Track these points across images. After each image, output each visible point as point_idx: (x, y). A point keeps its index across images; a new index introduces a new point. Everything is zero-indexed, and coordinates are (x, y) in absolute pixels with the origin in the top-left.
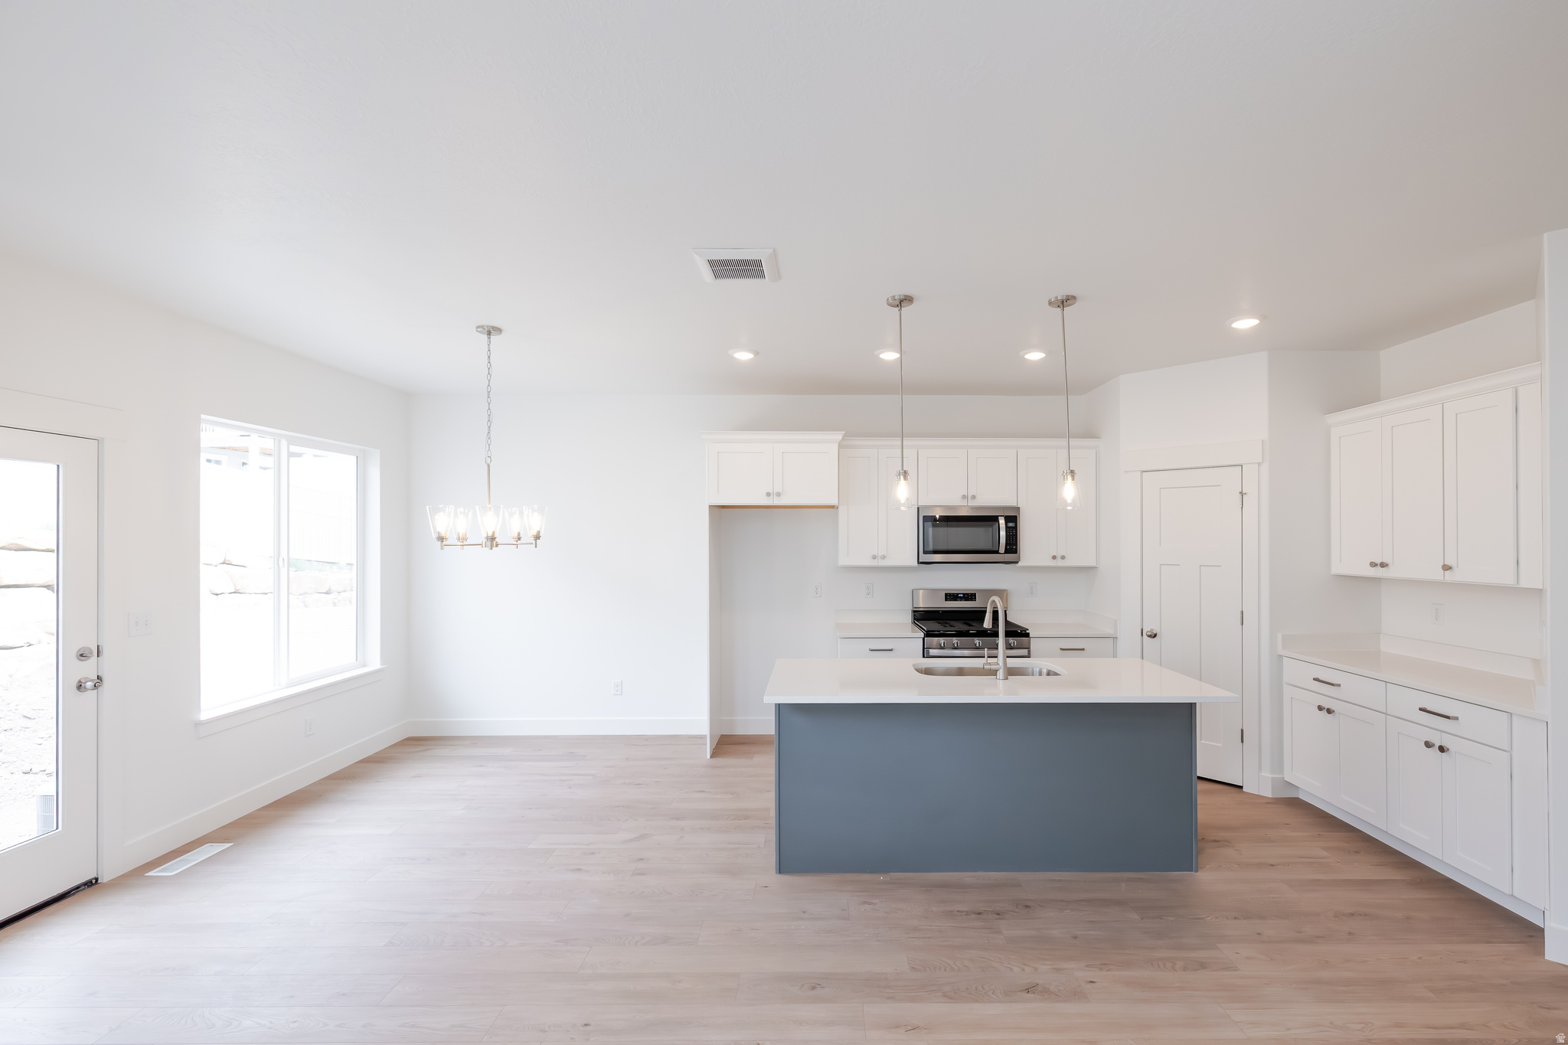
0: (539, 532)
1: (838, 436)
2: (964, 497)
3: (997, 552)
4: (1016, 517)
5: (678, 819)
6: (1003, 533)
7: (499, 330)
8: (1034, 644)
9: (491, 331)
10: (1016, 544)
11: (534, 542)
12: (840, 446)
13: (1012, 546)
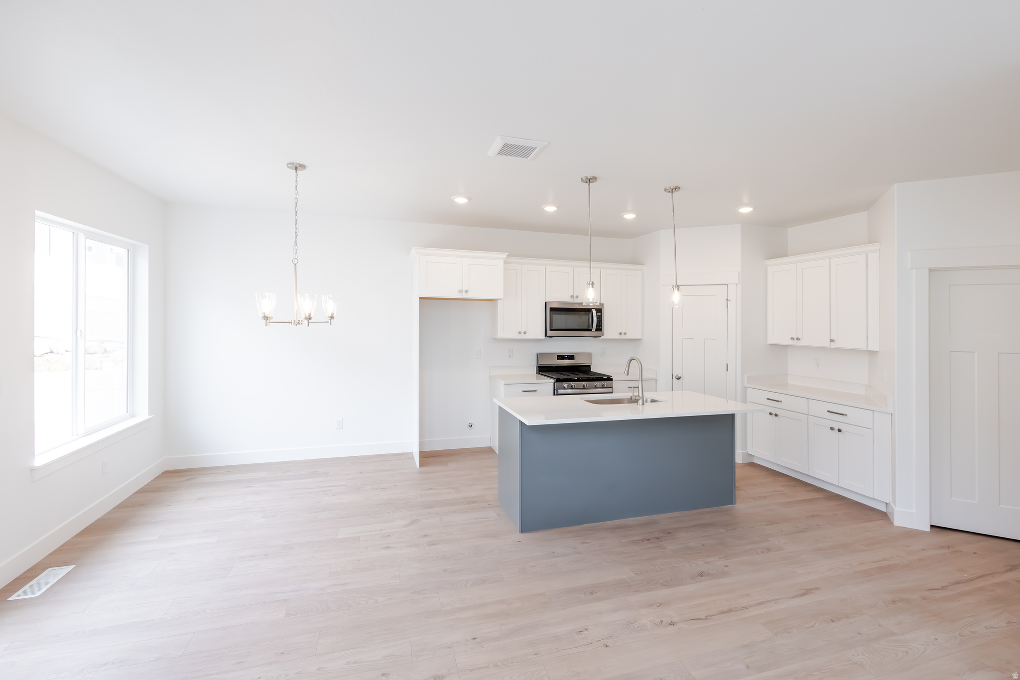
0: (333, 314)
1: (504, 256)
2: (572, 297)
3: (591, 330)
4: (601, 309)
5: (429, 508)
6: (595, 319)
7: (303, 167)
8: (615, 384)
9: (298, 167)
10: (601, 326)
11: (329, 321)
12: (505, 262)
13: (599, 328)
